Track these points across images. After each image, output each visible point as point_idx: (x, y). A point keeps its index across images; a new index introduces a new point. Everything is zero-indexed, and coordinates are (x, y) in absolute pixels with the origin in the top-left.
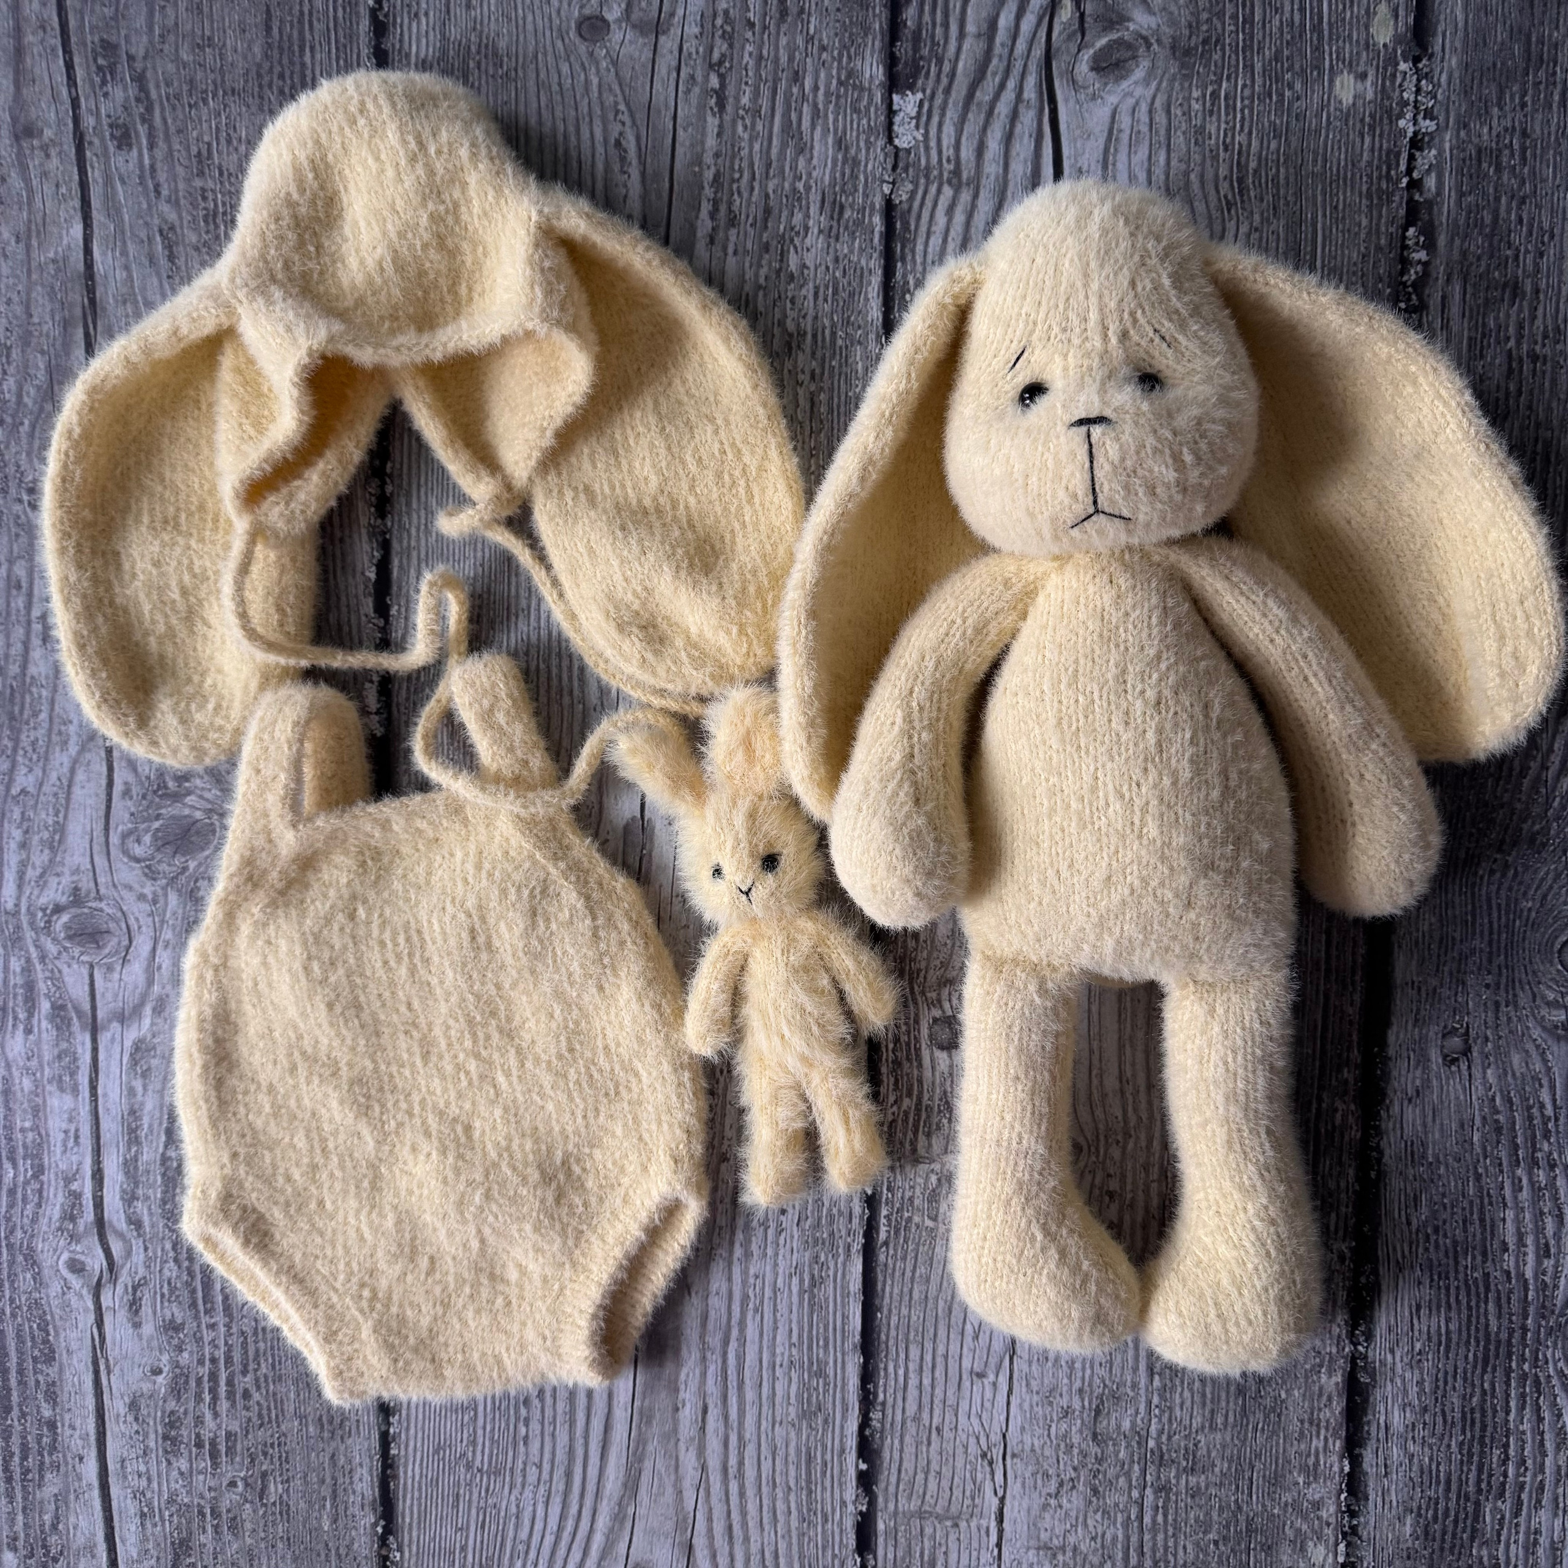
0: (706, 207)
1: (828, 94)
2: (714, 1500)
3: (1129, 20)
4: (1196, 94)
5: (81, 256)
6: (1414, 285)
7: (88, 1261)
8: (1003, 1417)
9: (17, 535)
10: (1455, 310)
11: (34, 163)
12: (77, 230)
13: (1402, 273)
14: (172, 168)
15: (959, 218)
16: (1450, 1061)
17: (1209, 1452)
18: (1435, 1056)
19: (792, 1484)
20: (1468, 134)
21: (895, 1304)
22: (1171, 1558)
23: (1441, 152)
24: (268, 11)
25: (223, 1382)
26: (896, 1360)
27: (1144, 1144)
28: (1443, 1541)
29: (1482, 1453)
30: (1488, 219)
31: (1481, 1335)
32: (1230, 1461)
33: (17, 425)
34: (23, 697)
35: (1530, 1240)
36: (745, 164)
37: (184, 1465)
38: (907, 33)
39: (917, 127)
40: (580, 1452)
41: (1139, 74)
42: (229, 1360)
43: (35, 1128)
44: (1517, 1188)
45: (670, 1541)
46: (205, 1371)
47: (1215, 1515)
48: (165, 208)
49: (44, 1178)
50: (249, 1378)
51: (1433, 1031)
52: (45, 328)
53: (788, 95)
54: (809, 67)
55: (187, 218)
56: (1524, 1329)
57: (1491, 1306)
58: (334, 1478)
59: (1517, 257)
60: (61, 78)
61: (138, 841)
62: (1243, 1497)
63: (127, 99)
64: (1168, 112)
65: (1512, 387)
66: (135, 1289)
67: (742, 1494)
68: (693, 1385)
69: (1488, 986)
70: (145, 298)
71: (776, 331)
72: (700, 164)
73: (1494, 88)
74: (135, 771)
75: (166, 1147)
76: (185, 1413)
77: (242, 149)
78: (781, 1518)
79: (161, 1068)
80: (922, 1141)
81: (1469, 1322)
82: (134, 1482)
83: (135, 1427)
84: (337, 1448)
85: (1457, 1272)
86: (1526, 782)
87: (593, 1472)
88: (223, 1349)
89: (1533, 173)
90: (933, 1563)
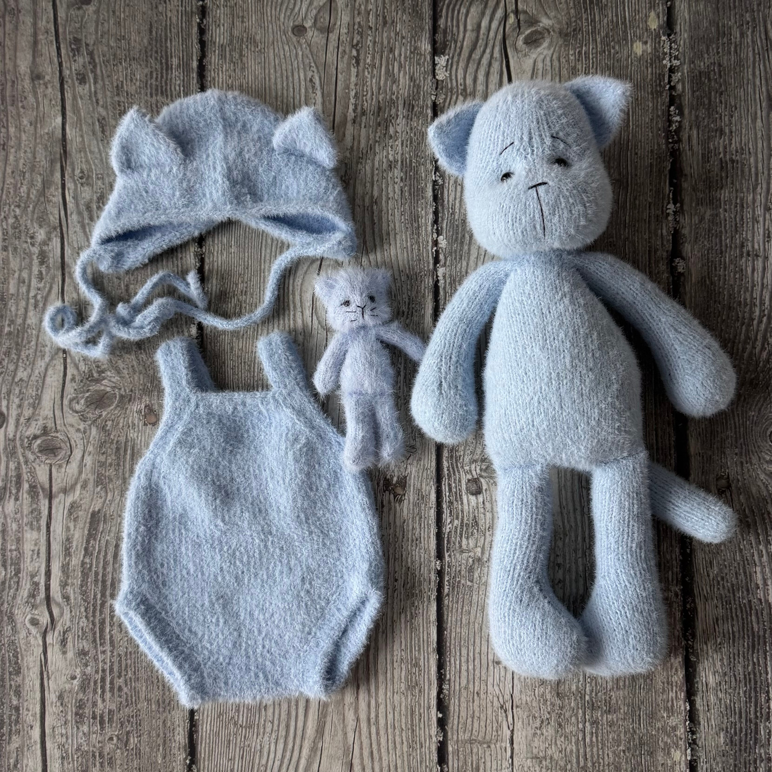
0: (351, 107)
1: (406, 57)
2: (363, 738)
3: (540, 22)
4: (571, 52)
5: (61, 131)
6: (675, 131)
7: (41, 619)
8: (511, 686)
9: (24, 258)
10: (695, 141)
11: (40, 91)
12: (59, 120)
13: (670, 126)
14: (104, 92)
16: (721, 492)
17: (617, 701)
18: (714, 490)
19: (404, 727)
20: (694, 66)
21: (453, 626)
22: (601, 761)
23: (683, 74)
24: (151, 24)
25: (108, 683)
26: (455, 657)
28: (741, 745)
29: (756, 696)
30: (706, 102)
31: (750, 633)
32: (628, 706)
33: (26, 207)
34: (23, 335)
36: (369, 89)
37: (85, 728)
38: (440, 30)
39: (446, 70)
40: (293, 713)
41: (545, 44)
42: (111, 670)
43: (17, 549)
44: (761, 556)
45: (340, 762)
46: (98, 677)
47: (622, 735)
48: (101, 110)
49: (21, 575)
50: (122, 680)
51: (712, 477)
52: (42, 163)
53: (388, 58)
54: (397, 46)
55: (111, 114)
57: (753, 617)
58: (165, 734)
59: (721, 118)
60: (54, 54)
61: (78, 403)
62: (636, 726)
63: (85, 62)
64: (559, 61)
65: (723, 175)
66: (64, 633)
67: (378, 733)
69: (736, 454)
70: (90, 150)
71: (385, 160)
72: (348, 89)
73: (704, 46)
74: (78, 368)
75: (84, 557)
76: (88, 700)
77: (138, 83)
78: (398, 746)
79: (84, 516)
80: (464, 541)
81: (743, 626)
82: (59, 739)
83: (61, 709)
84: (167, 717)
85: (735, 600)
86: (746, 355)
87: (300, 724)
88: (109, 664)
89: (725, 81)
90: (478, 769)
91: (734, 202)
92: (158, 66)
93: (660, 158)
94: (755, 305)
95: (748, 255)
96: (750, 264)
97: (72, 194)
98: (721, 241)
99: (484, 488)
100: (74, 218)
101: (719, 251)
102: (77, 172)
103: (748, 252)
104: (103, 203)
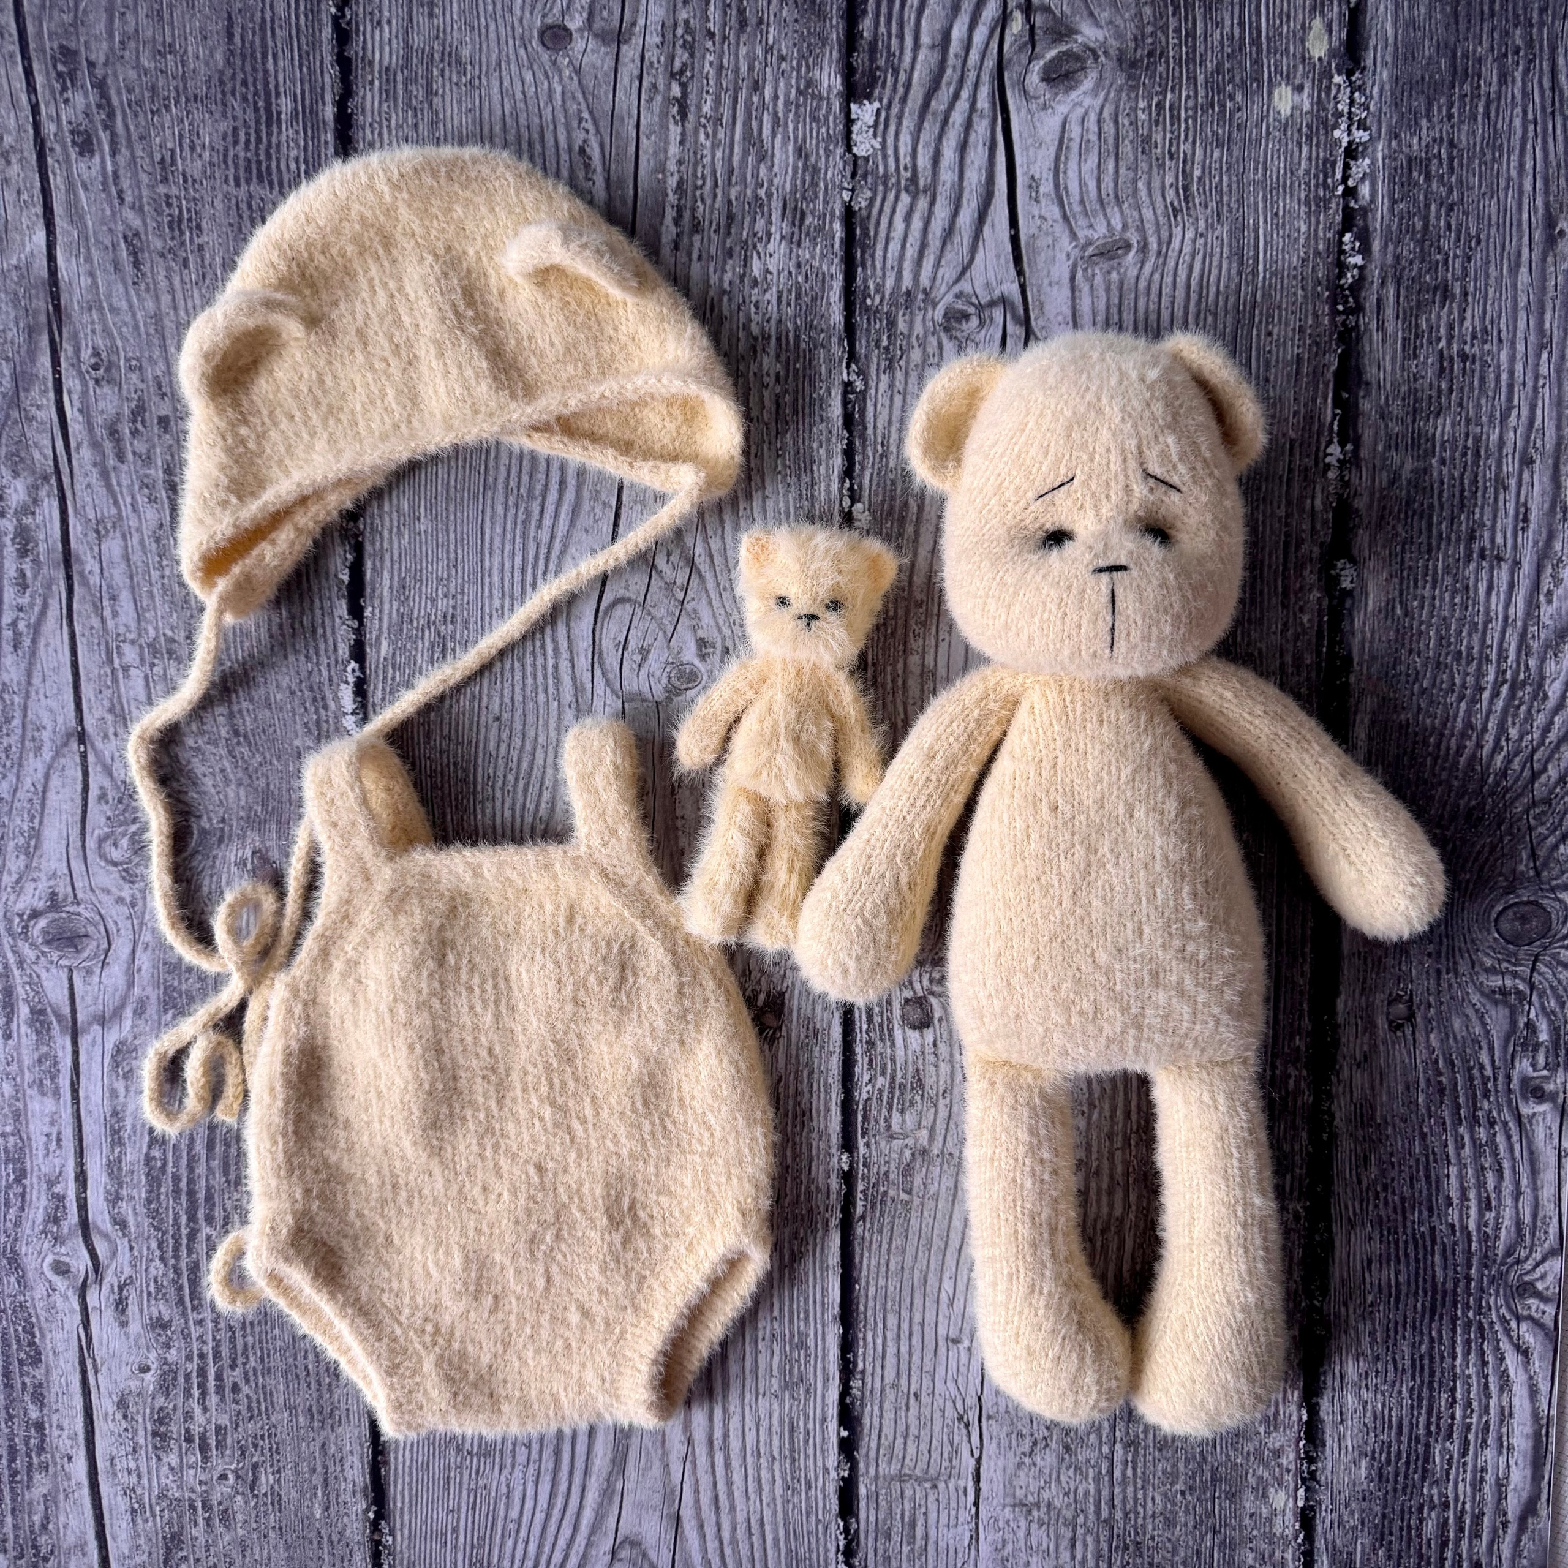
1: (787, 103)
2: (701, 1472)
3: (1077, 32)
4: (1142, 104)
5: (45, 264)
6: (1351, 287)
7: (73, 1262)
8: (978, 1381)
10: (1389, 311)
12: (40, 236)
13: (1341, 275)
14: (135, 175)
15: (917, 224)
16: (1395, 1027)
18: (1381, 1022)
19: (776, 1453)
20: (1400, 145)
21: (873, 1275)
22: (1140, 1509)
23: (1374, 161)
24: (230, 18)
25: (211, 1377)
26: (874, 1330)
27: (1107, 1114)
28: (1396, 1482)
29: (1431, 1397)
30: (1419, 225)
31: (1428, 1285)
35: (1472, 1195)
36: (708, 172)
37: (173, 1459)
38: (864, 44)
39: (875, 136)
41: (1088, 84)
42: (217, 1355)
44: (1460, 1145)
45: (658, 1513)
46: (193, 1367)
47: (1181, 1466)
48: (130, 215)
50: (238, 1371)
51: (1379, 999)
52: (9, 335)
53: (749, 104)
54: (769, 76)
55: (151, 224)
56: (1469, 1279)
57: (1437, 1258)
59: (1446, 262)
60: (20, 85)
61: (115, 845)
63: (88, 106)
64: (1116, 122)
65: (1444, 386)
66: (121, 1289)
67: (727, 1465)
69: (1429, 955)
70: (110, 305)
71: (741, 334)
72: (663, 172)
73: (1422, 100)
74: (110, 775)
76: (175, 1409)
77: (207, 155)
78: (766, 1487)
80: (896, 1117)
81: (1417, 1273)
82: (124, 1479)
83: (124, 1425)
84: (327, 1438)
85: (1405, 1226)
86: (1462, 760)
87: (581, 1449)
88: (211, 1344)
89: (1460, 181)
90: (913, 1524)
91: (1461, 444)
92: (250, 116)
93: (1317, 344)
94: (1488, 660)
95: (1482, 556)
96: (1484, 574)
97: (77, 405)
98: (1430, 525)
99: (937, 1015)
100: (84, 455)
101: (1424, 548)
102: (86, 354)
103: (1482, 550)
104: (143, 422)
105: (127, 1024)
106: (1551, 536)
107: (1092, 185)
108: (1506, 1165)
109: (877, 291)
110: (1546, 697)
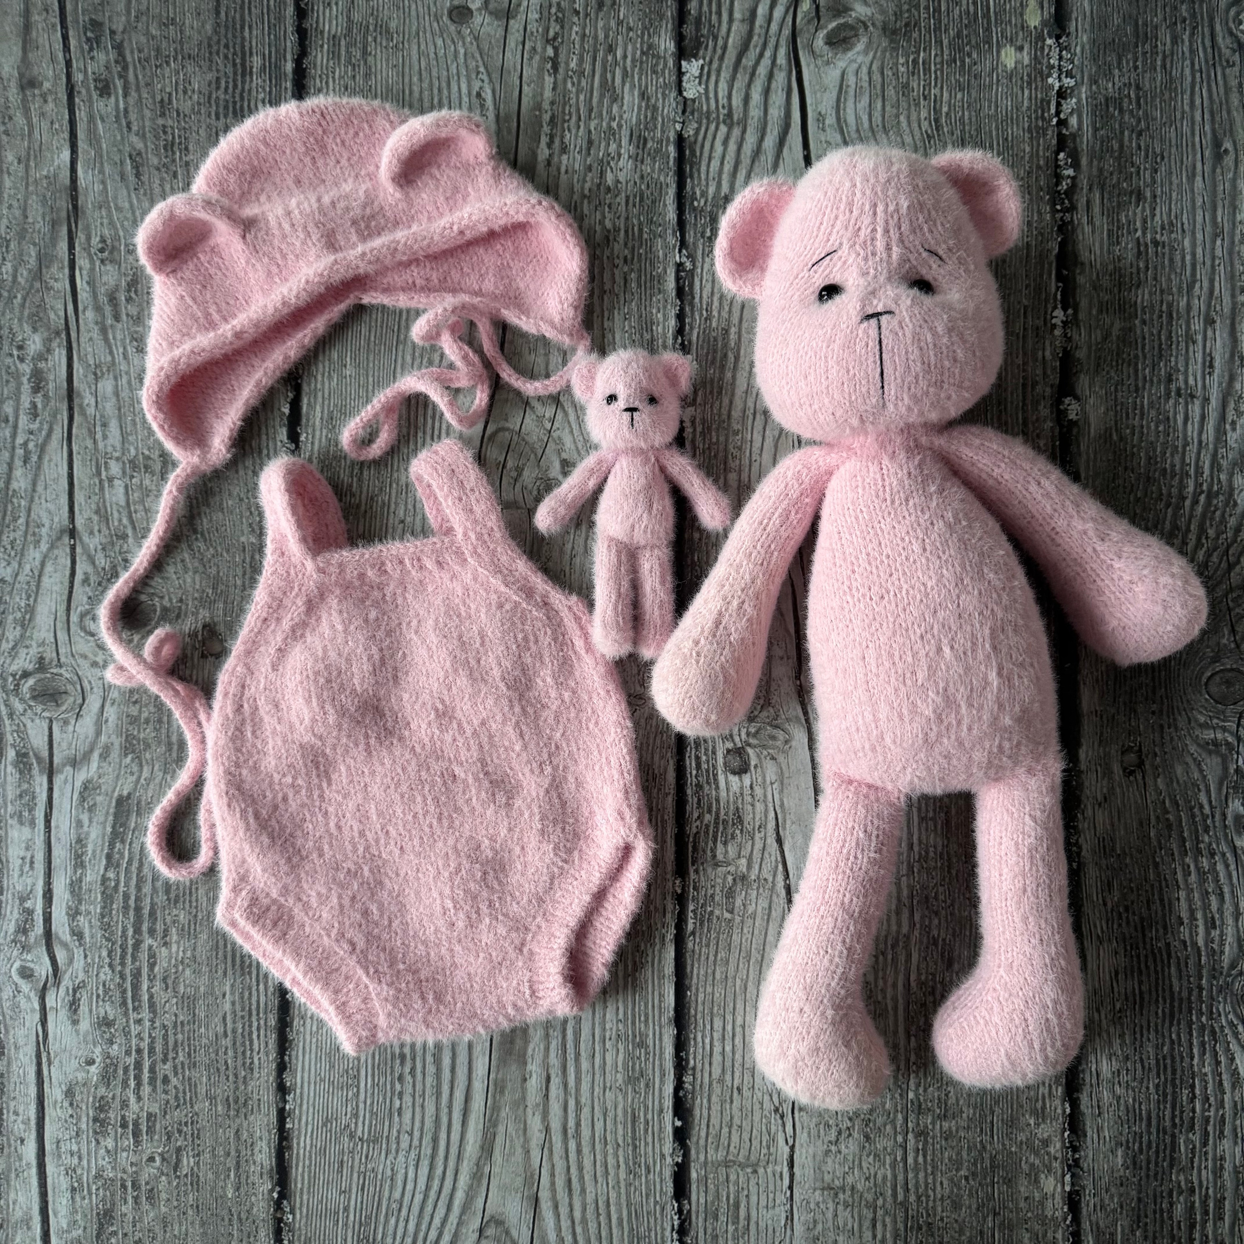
0: (544, 140)
1: (634, 60)
2: (556, 1158)
3: (851, 10)
4: (901, 61)
5: (68, 174)
6: (1066, 193)
7: (36, 968)
9: (8, 381)
10: (1097, 210)
11: (34, 106)
12: (66, 155)
13: (1058, 184)
14: (141, 110)
15: (732, 147)
16: (1128, 772)
17: (957, 1100)
19: (620, 1141)
20: (1098, 88)
21: (701, 983)
22: (931, 1193)
23: (1079, 100)
25: (146, 1070)
26: (703, 1031)
28: (1148, 1169)
29: (1174, 1092)
30: (1116, 147)
31: (1167, 993)
32: (975, 1108)
33: (11, 298)
34: (6, 507)
35: (1199, 915)
36: (573, 110)
37: (110, 1143)
38: (691, 19)
39: (700, 83)
40: (444, 1120)
41: (860, 46)
42: (152, 1050)
44: (1187, 873)
45: (519, 1195)
46: (131, 1060)
47: (964, 1154)
48: (134, 139)
49: (3, 898)
50: (168, 1066)
51: (1114, 750)
52: (37, 226)
53: (605, 62)
54: (620, 42)
55: (151, 146)
56: (1200, 988)
57: (1173, 969)
58: (238, 1151)
59: (1138, 173)
60: (58, 46)
61: (95, 619)
62: (986, 1138)
63: (108, 62)
64: (882, 73)
65: (1141, 265)
66: (75, 991)
67: (579, 1151)
68: (539, 1057)
69: (1153, 713)
70: (116, 205)
71: (598, 228)
72: (540, 110)
73: (1114, 56)
74: (93, 563)
75: (106, 869)
76: (113, 1098)
77: (196, 97)
78: (612, 1171)
79: (104, 804)
80: (720, 849)
81: (1157, 984)
82: (67, 1160)
83: (70, 1112)
84: (241, 1125)
85: (1144, 943)
87: (455, 1136)
88: (147, 1040)
89: (1146, 113)
90: (737, 1206)
91: (1157, 308)
92: (229, 70)
93: (1042, 234)
94: (1188, 475)
95: (1179, 394)
96: (1181, 408)
97: (86, 278)
98: (1136, 371)
99: (753, 763)
100: (89, 315)
101: (1132, 388)
102: (95, 241)
103: (1178, 390)
104: (136, 292)
105: (94, 765)
106: (1232, 379)
107: (865, 118)
108: (1226, 889)
109: (702, 195)
110: (1236, 504)
